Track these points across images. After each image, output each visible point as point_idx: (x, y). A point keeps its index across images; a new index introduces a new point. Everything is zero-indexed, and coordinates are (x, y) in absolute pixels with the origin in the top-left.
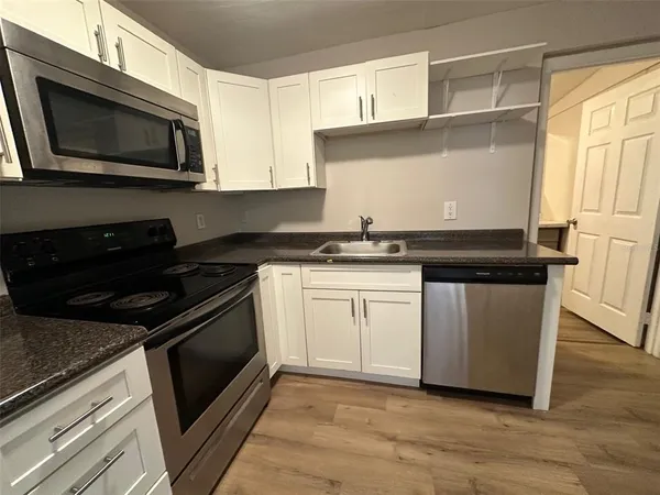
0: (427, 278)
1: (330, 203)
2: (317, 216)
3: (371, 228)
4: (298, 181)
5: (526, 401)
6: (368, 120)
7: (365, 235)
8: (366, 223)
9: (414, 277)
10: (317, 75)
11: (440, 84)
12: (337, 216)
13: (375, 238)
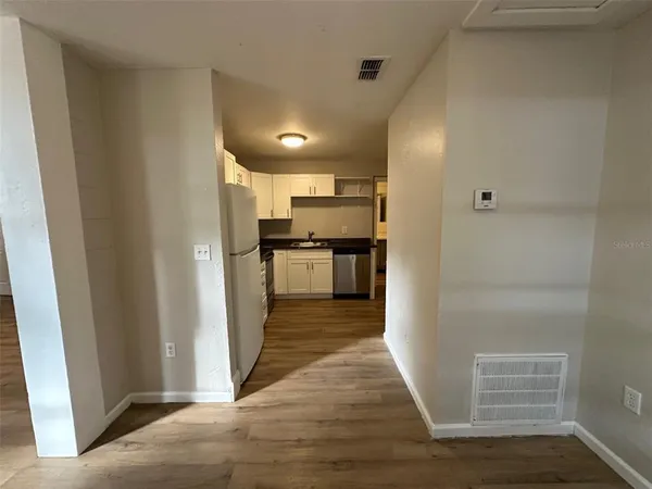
0: (334, 253)
1: (294, 227)
2: (288, 231)
3: (313, 237)
4: (284, 216)
5: (366, 296)
6: (313, 195)
7: (310, 240)
8: (311, 235)
9: (329, 254)
10: (292, 175)
11: (339, 184)
12: (297, 232)
13: (315, 241)
